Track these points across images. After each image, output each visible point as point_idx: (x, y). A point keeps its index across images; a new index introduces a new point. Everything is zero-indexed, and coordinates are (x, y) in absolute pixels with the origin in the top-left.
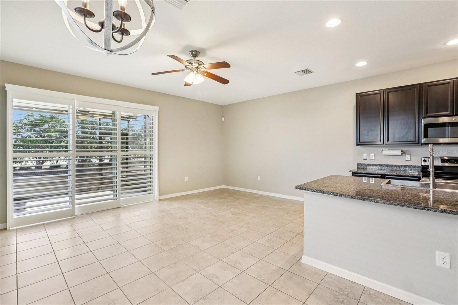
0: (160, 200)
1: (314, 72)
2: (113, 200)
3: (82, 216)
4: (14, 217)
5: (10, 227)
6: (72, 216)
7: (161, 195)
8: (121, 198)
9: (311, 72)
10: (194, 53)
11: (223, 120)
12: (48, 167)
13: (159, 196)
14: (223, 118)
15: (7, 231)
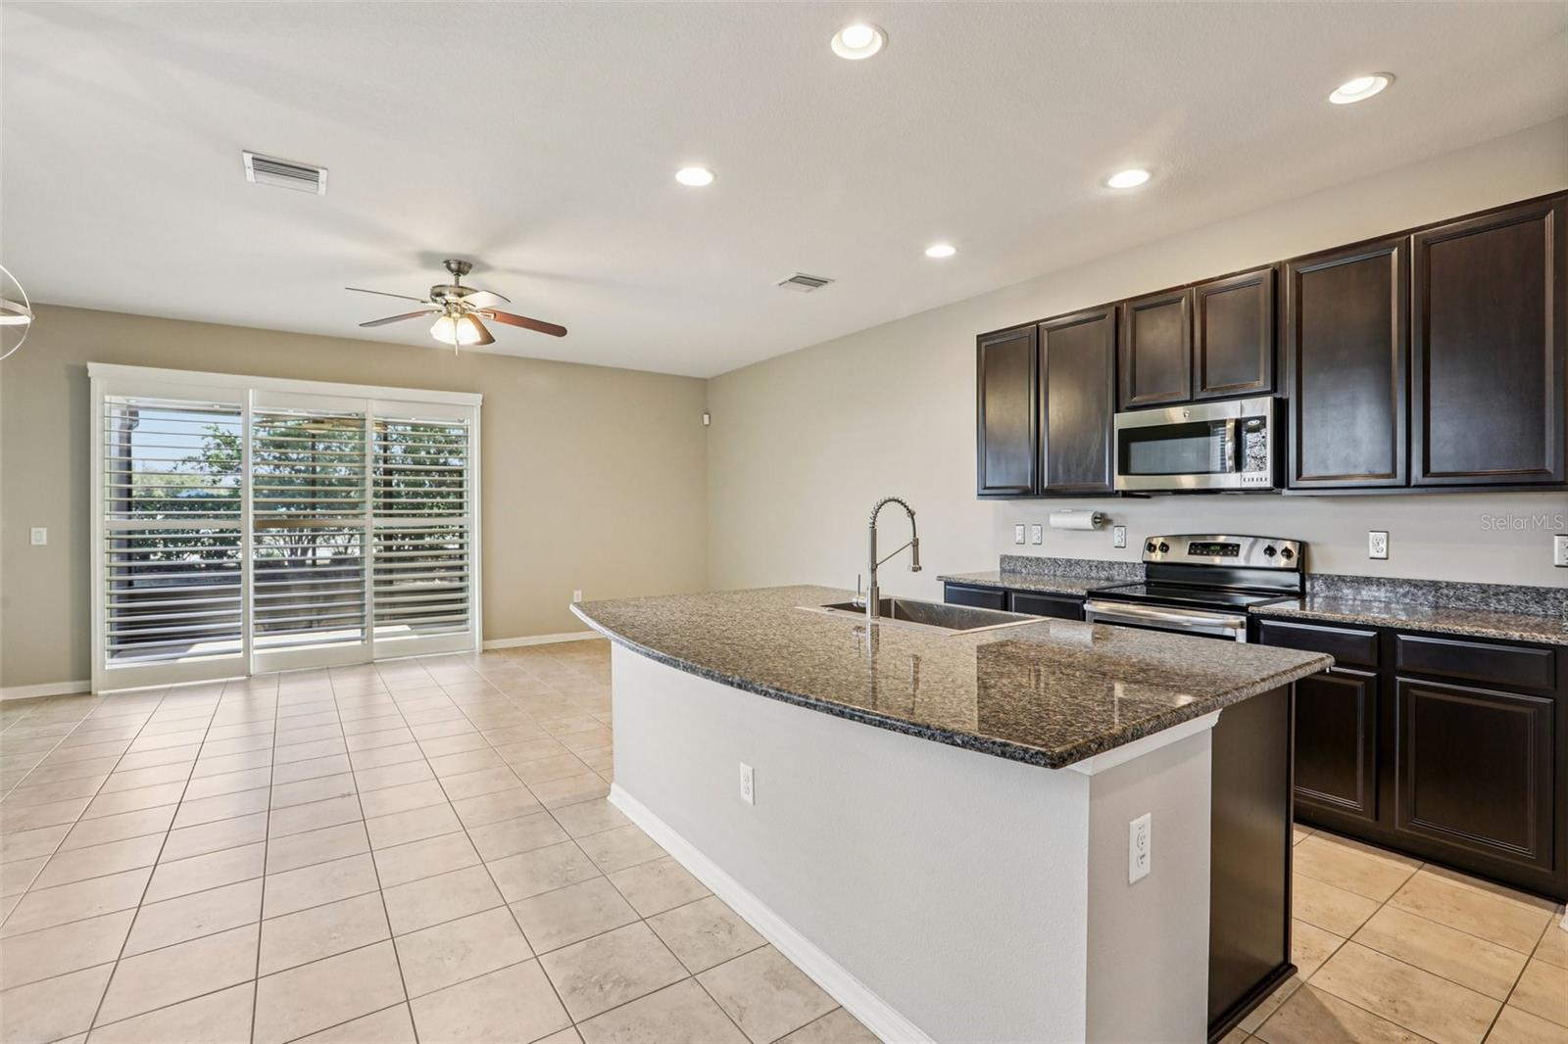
0: (485, 651)
1: (833, 281)
2: (359, 643)
3: (265, 679)
4: (107, 667)
5: (98, 689)
6: (242, 675)
7: (488, 640)
8: (375, 640)
9: (826, 282)
10: (453, 266)
11: (706, 422)
12: (328, 562)
13: (484, 639)
14: (706, 417)
15: (94, 700)
